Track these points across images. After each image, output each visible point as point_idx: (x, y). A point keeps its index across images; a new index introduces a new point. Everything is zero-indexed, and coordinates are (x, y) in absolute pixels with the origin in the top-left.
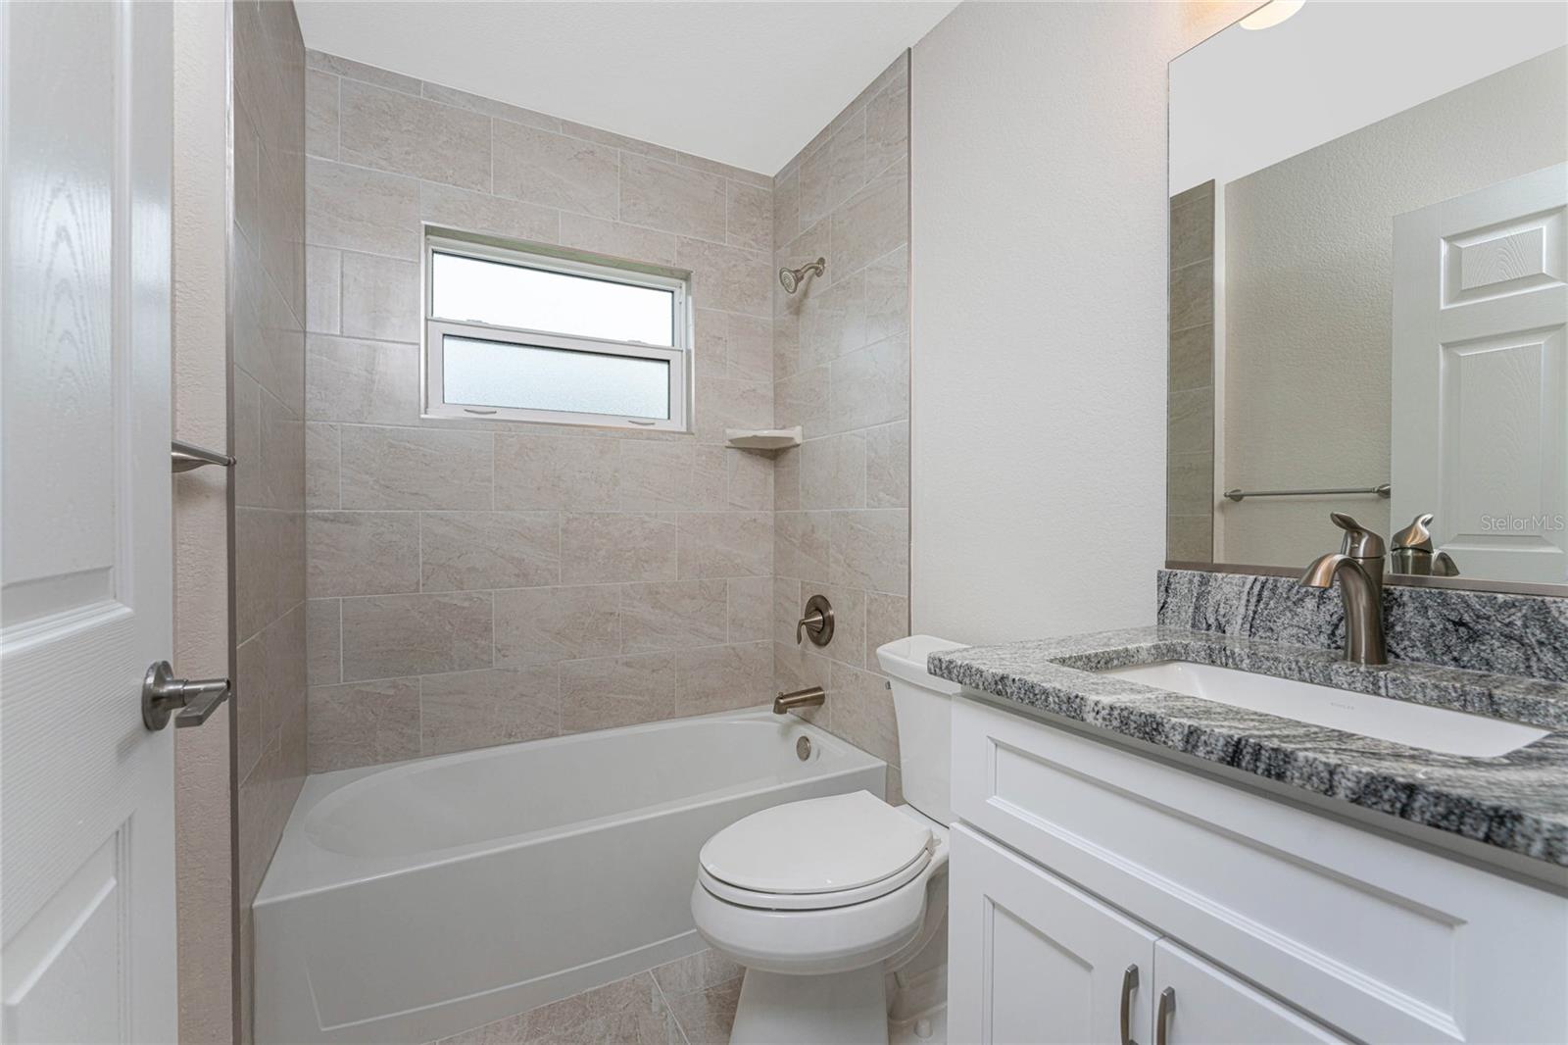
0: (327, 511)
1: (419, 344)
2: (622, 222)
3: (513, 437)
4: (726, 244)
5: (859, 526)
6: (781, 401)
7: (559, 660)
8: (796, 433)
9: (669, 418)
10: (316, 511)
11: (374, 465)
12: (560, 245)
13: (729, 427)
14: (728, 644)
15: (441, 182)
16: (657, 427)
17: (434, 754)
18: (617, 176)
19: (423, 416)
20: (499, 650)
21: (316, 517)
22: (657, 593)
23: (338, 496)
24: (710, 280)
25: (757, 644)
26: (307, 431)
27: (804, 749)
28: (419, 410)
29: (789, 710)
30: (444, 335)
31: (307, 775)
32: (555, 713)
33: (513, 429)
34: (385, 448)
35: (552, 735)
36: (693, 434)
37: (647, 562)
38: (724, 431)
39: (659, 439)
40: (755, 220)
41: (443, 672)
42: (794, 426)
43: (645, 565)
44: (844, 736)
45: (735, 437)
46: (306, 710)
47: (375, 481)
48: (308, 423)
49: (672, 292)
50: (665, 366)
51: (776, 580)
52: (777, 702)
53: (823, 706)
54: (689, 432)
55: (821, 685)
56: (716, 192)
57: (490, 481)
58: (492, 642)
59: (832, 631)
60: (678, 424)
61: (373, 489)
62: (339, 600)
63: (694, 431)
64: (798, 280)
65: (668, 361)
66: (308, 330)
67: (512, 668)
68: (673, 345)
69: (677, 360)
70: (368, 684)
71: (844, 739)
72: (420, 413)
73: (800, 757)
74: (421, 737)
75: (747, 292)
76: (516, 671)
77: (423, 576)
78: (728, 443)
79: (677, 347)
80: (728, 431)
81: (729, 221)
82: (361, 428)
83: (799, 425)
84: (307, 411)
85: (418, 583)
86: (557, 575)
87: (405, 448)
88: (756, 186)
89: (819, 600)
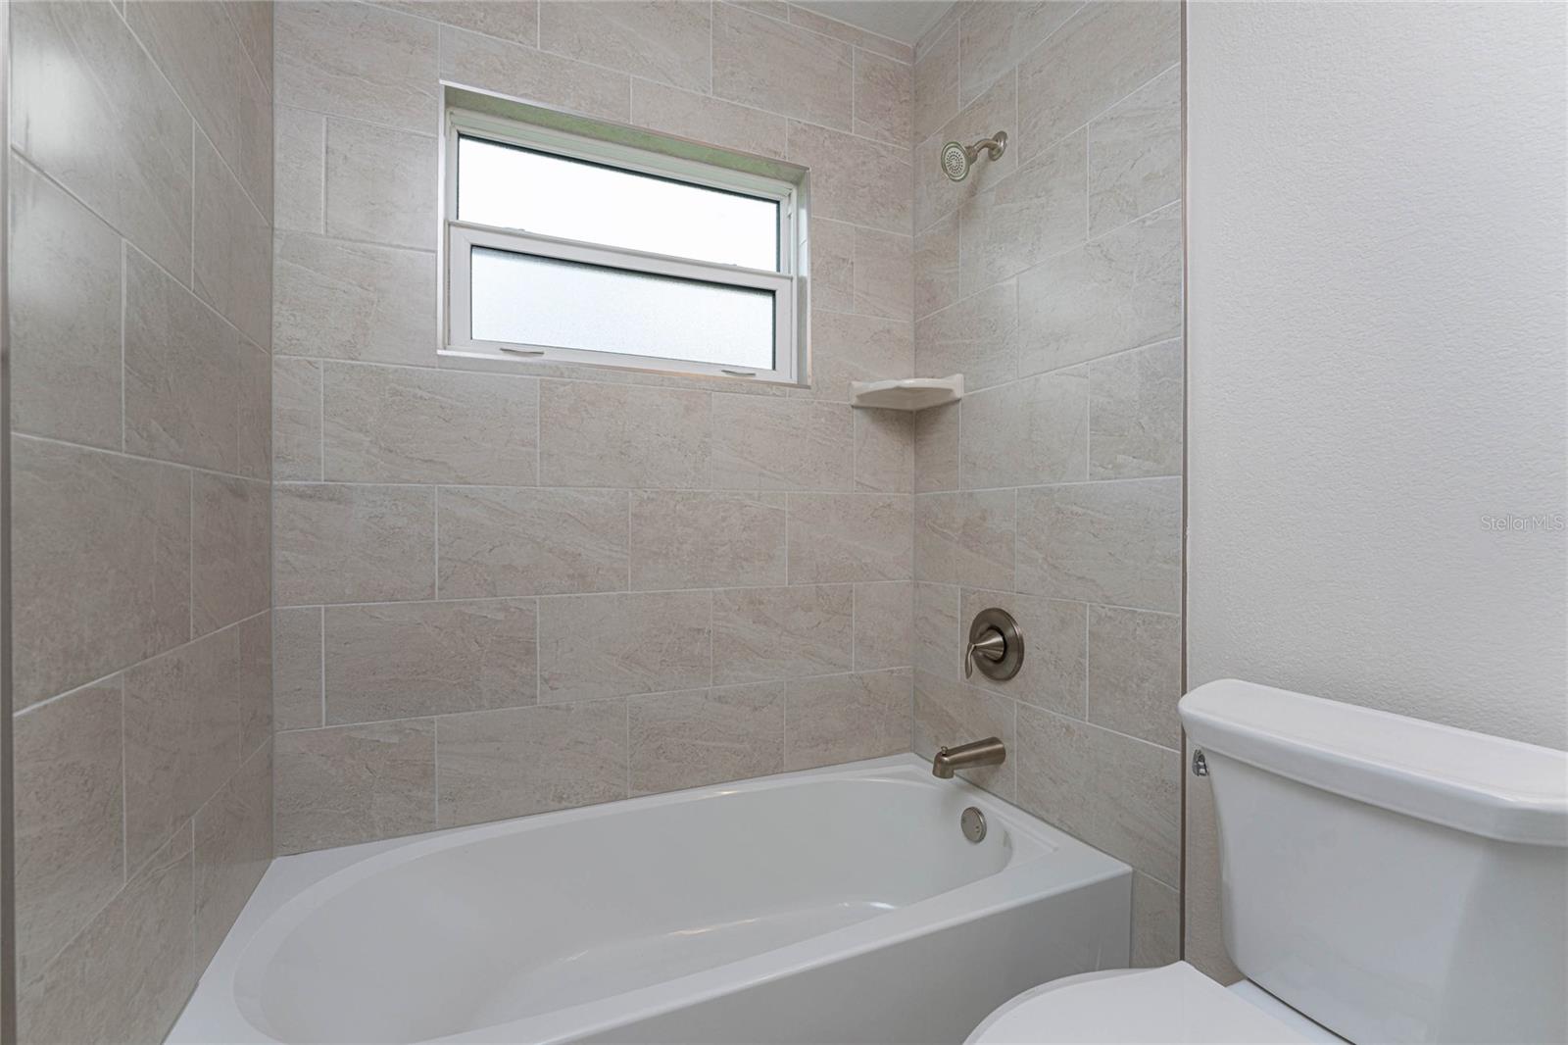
0: (304, 483)
1: (435, 252)
2: (714, 97)
3: (564, 385)
4: (853, 134)
5: (1075, 508)
6: (925, 344)
7: (628, 694)
8: (955, 384)
9: (774, 368)
10: (287, 483)
11: (371, 419)
12: (631, 123)
13: (856, 379)
14: (853, 672)
15: (466, 27)
16: (758, 378)
17: (454, 826)
18: (709, 33)
19: (440, 352)
20: (546, 681)
21: (287, 491)
22: (761, 603)
23: (319, 463)
24: (832, 180)
25: (892, 672)
26: (274, 369)
27: (974, 826)
28: (436, 345)
29: (955, 771)
30: (473, 246)
31: (272, 857)
32: (622, 767)
33: (566, 374)
34: (387, 396)
35: (616, 798)
36: (808, 387)
37: (746, 560)
38: (850, 384)
39: (765, 394)
40: (890, 103)
41: (469, 710)
42: (953, 374)
43: (744, 563)
44: (1043, 813)
45: (865, 391)
46: (271, 765)
47: (371, 442)
48: (276, 357)
49: (778, 203)
50: (769, 300)
51: (917, 586)
52: (938, 760)
53: (1003, 766)
54: (801, 385)
55: (998, 736)
56: (840, 63)
57: (535, 446)
58: (535, 669)
59: (1020, 660)
60: (787, 374)
61: (368, 452)
62: (320, 609)
63: (809, 382)
64: (971, 160)
65: (772, 293)
66: (276, 226)
67: (563, 704)
68: (778, 270)
69: (785, 291)
70: (361, 728)
71: (1043, 820)
72: (436, 348)
73: (969, 837)
74: (437, 803)
75: (879, 200)
76: (568, 709)
77: (440, 577)
78: (854, 401)
79: (783, 272)
80: (855, 384)
81: (856, 103)
82: (353, 367)
83: (960, 372)
84: (275, 340)
85: (432, 586)
86: (626, 576)
87: (415, 396)
88: (893, 59)
89: (995, 614)
